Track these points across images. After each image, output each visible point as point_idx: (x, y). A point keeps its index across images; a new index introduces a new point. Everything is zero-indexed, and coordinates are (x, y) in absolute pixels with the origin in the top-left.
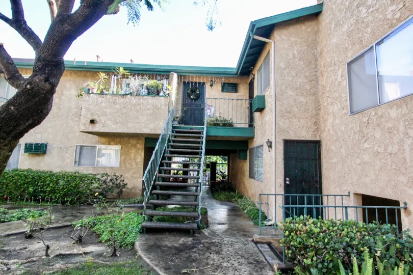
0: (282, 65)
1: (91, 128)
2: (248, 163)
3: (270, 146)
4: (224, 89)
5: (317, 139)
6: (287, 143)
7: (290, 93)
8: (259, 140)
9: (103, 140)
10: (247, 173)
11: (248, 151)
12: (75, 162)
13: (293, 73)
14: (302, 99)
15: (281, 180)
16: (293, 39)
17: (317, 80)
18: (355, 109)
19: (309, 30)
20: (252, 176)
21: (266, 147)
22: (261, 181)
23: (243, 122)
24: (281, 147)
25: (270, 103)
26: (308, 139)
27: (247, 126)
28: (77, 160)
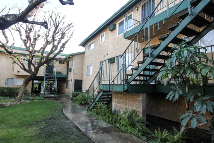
0: (76, 63)
1: (18, 74)
2: (66, 84)
3: (72, 81)
4: (60, 63)
5: (82, 79)
6: (75, 80)
7: (77, 69)
8: (69, 78)
9: (17, 77)
10: (65, 87)
11: (66, 81)
12: (5, 84)
13: (78, 65)
14: (79, 71)
15: (73, 88)
16: (78, 58)
17: (83, 67)
18: (87, 75)
19: (82, 56)
20: (67, 87)
21: (71, 81)
22: (69, 88)
23: (65, 73)
24: (74, 81)
25: (72, 70)
26: (80, 79)
27: (66, 74)
28: (6, 83)
